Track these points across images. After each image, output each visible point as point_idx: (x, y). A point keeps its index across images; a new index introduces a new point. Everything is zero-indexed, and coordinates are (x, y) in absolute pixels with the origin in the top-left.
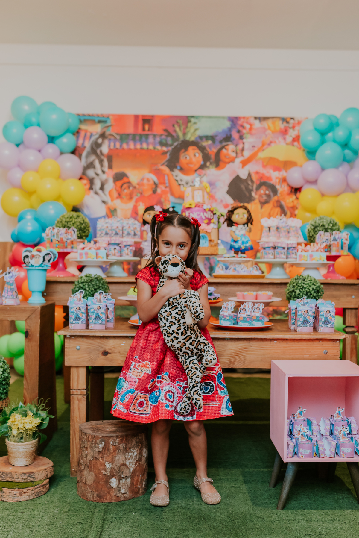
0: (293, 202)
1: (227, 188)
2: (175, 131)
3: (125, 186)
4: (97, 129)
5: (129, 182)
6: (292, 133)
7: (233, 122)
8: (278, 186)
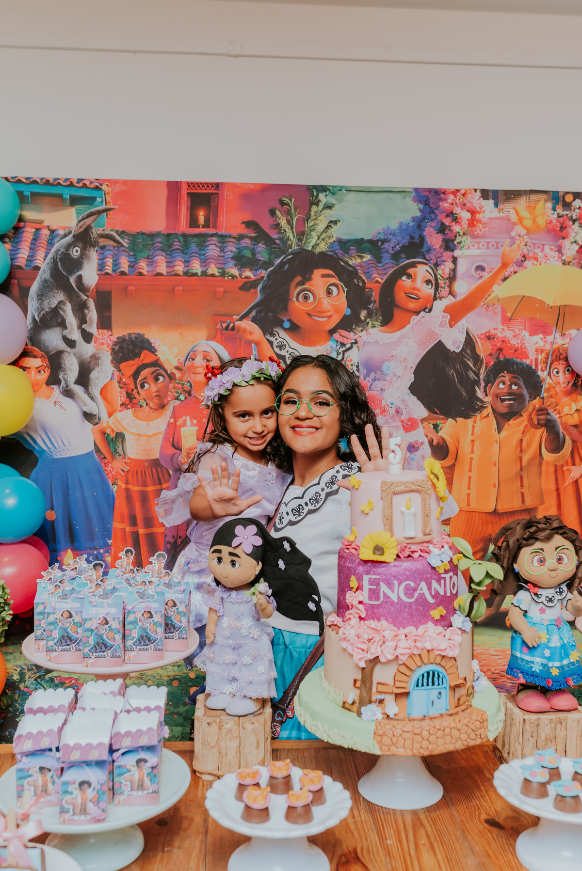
0: (577, 410)
1: (411, 378)
2: (277, 226)
3: (145, 373)
4: (68, 220)
5: (157, 364)
7: (426, 204)
8: (542, 370)
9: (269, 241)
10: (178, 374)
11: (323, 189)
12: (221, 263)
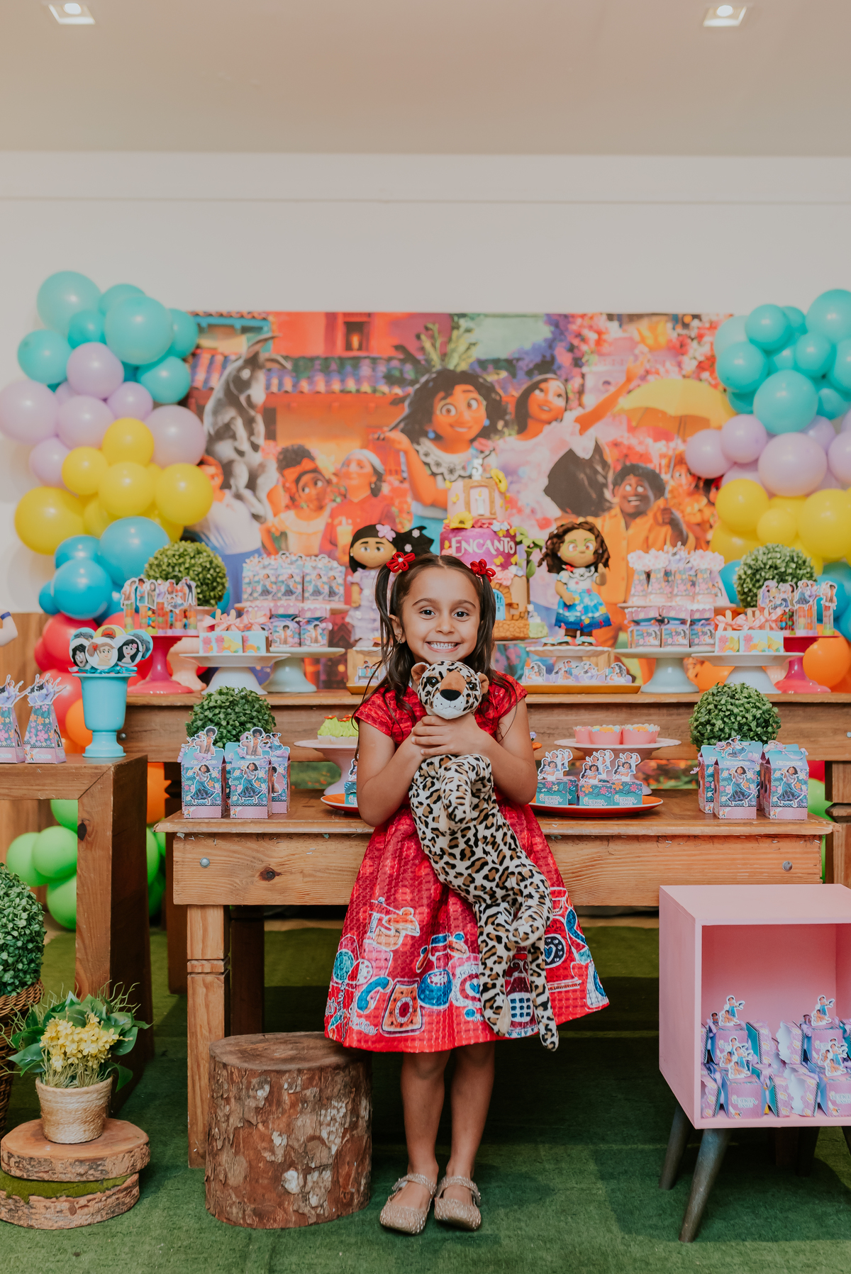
0: (700, 511)
1: (545, 482)
2: (422, 349)
3: (305, 478)
4: (239, 346)
5: (316, 470)
6: (697, 352)
7: (557, 325)
8: (666, 473)
9: (415, 362)
10: (334, 480)
11: (463, 315)
12: (373, 380)
